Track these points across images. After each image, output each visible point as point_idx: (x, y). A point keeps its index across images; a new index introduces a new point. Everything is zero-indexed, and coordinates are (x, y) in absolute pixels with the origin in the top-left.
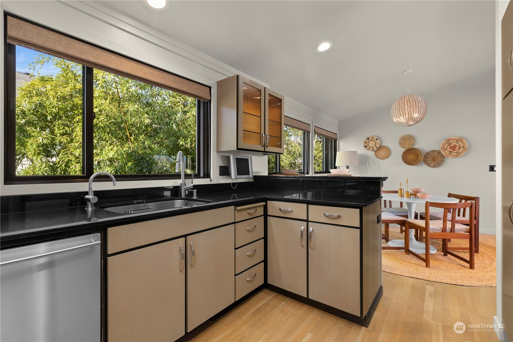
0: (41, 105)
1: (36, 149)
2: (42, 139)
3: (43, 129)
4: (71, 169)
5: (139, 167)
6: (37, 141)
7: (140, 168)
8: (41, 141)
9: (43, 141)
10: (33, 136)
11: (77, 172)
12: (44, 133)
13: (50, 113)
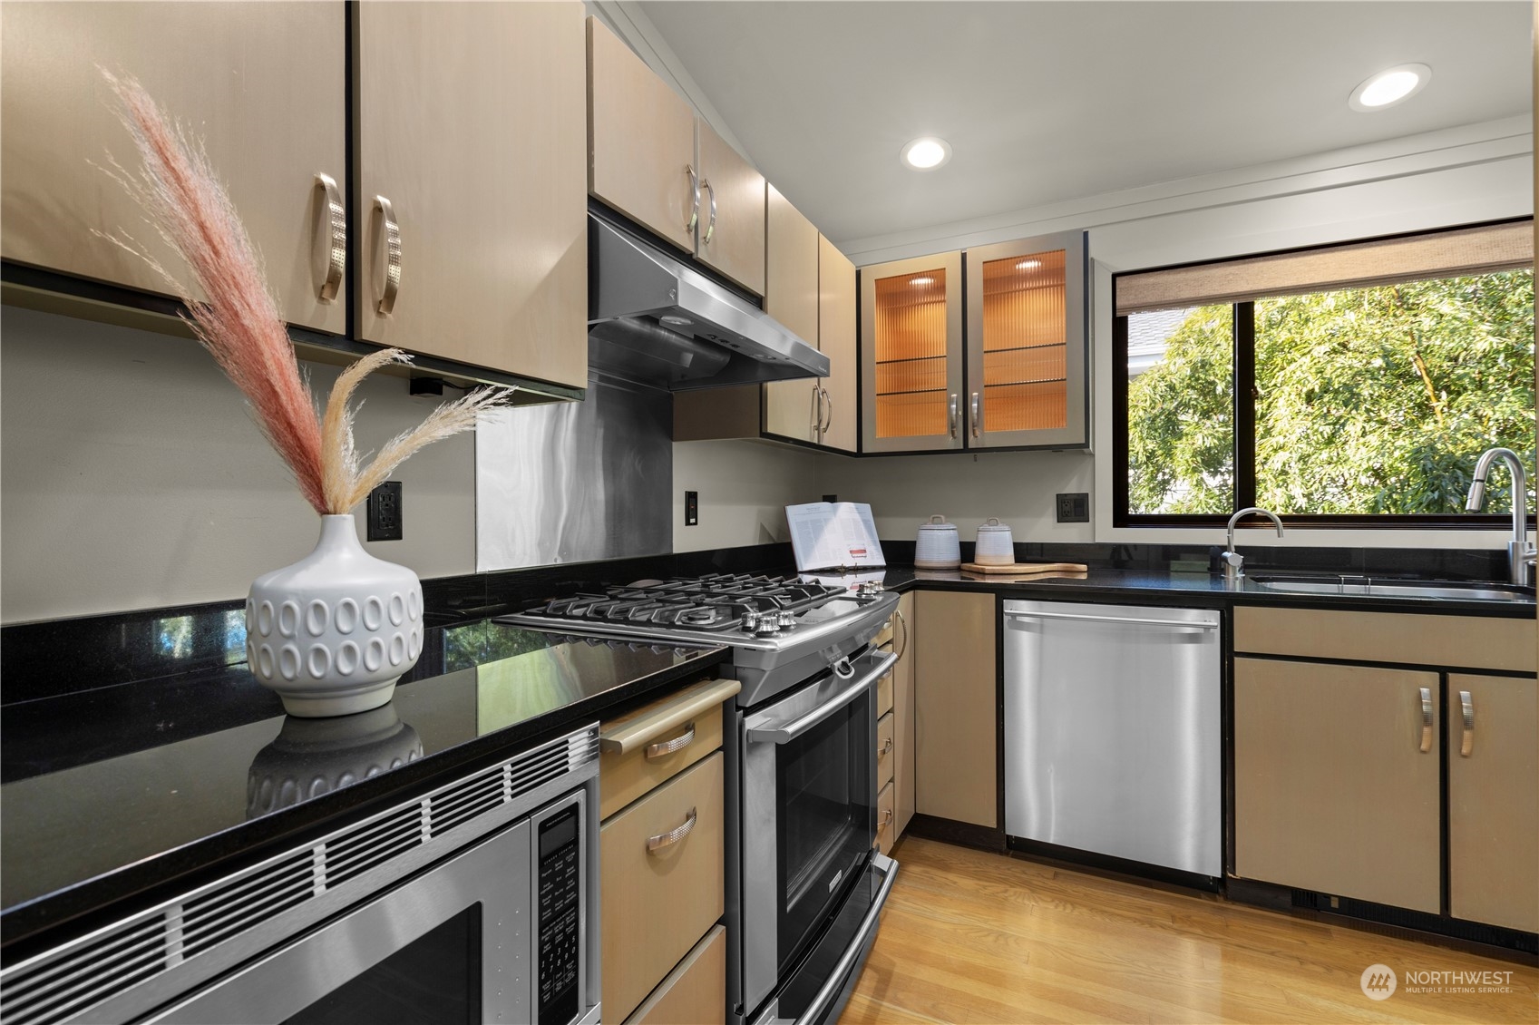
0: (1204, 364)
1: (1190, 460)
2: (1203, 438)
3: (1206, 414)
4: (1264, 500)
5: (1433, 492)
6: (1193, 444)
7: (1437, 493)
8: (1201, 442)
9: (1204, 442)
10: (1187, 434)
11: (1278, 508)
12: (1208, 423)
13: (1222, 376)
